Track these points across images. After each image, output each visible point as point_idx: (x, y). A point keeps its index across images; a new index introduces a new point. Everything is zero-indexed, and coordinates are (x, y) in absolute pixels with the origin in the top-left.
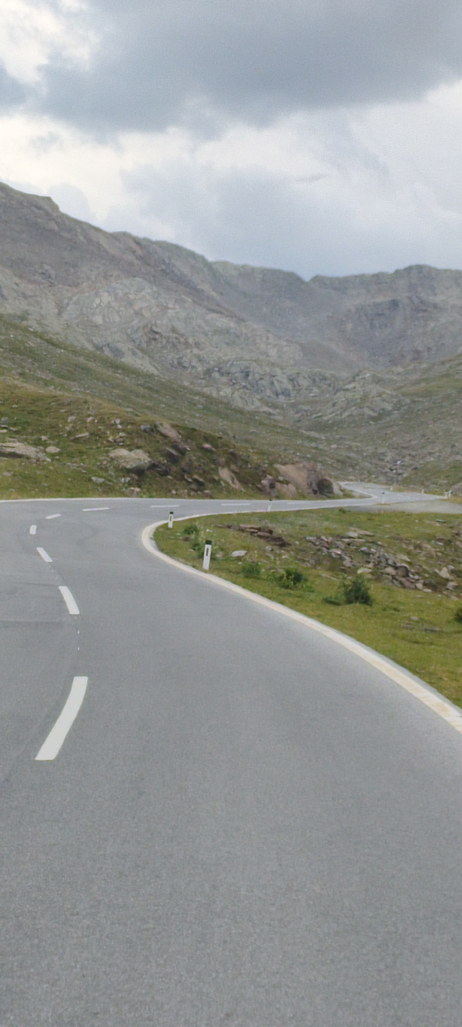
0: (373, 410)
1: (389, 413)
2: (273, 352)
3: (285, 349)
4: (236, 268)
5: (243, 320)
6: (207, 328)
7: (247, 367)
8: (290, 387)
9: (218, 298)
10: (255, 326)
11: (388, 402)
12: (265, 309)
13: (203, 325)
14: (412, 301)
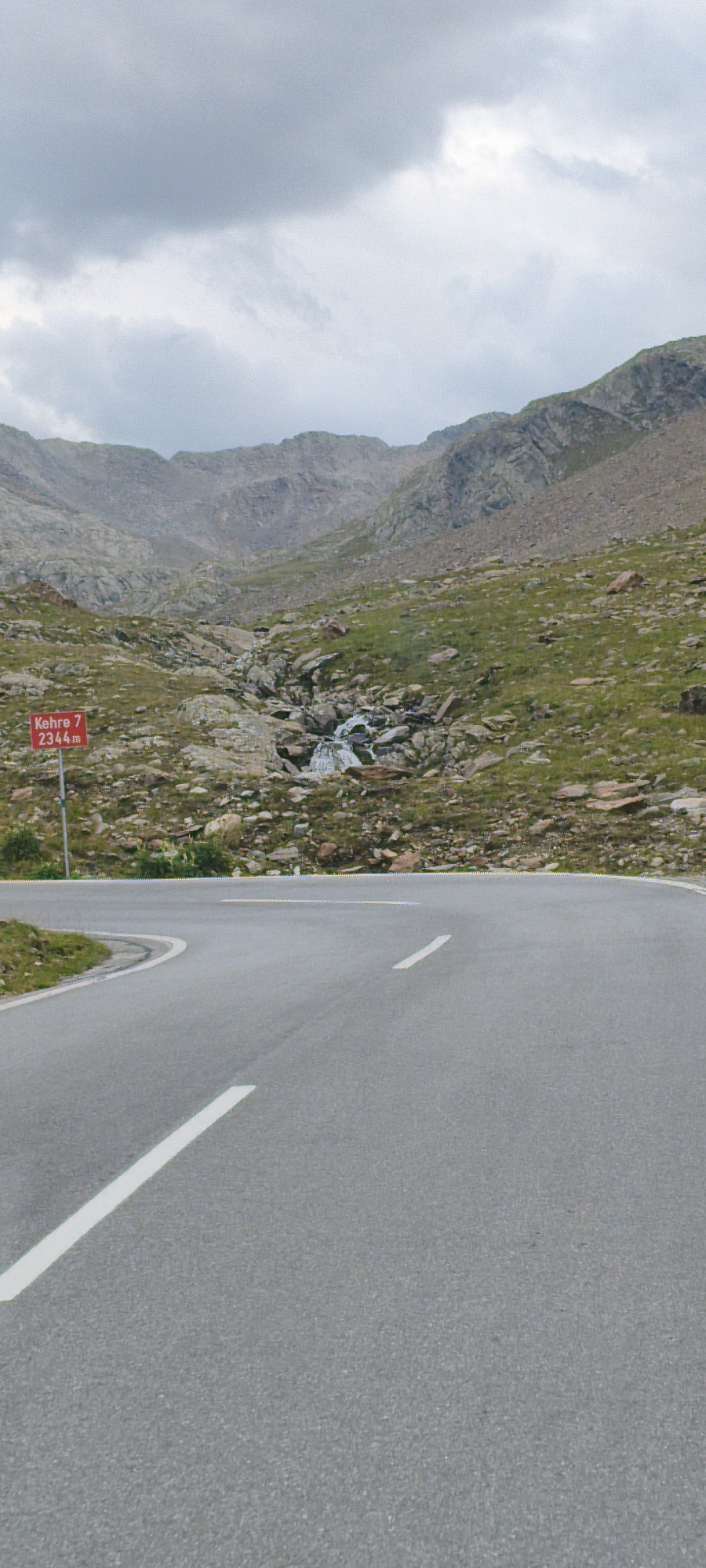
0: (190, 604)
1: (212, 607)
2: (114, 551)
3: (130, 546)
4: (72, 446)
5: (77, 512)
6: (23, 524)
7: (62, 568)
8: (119, 589)
9: (49, 486)
10: (89, 518)
11: (211, 594)
12: (112, 499)
13: (19, 520)
14: (305, 479)
